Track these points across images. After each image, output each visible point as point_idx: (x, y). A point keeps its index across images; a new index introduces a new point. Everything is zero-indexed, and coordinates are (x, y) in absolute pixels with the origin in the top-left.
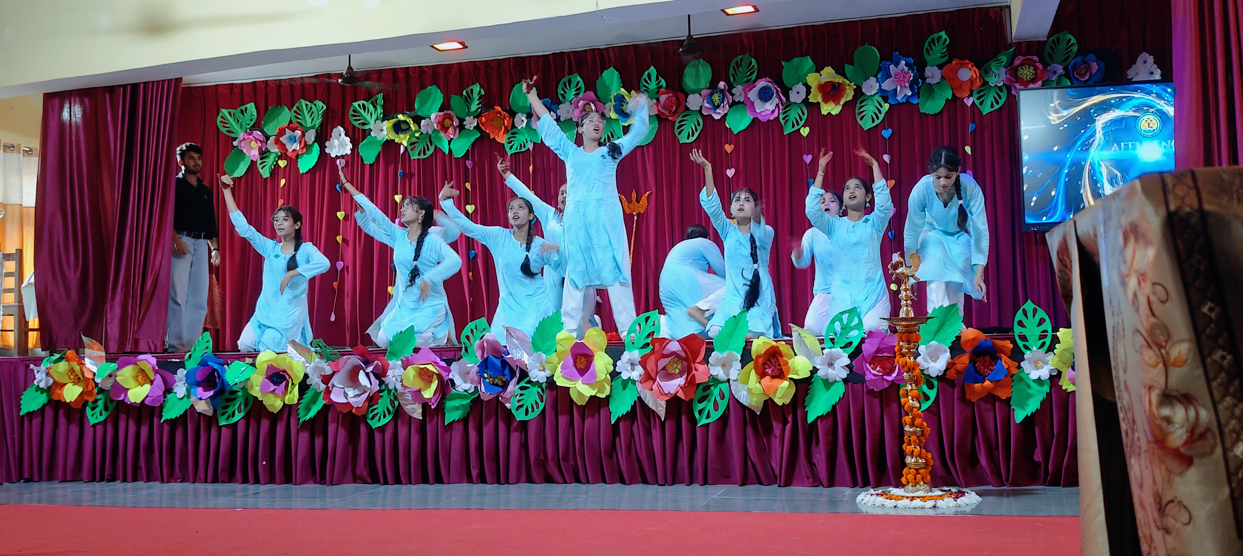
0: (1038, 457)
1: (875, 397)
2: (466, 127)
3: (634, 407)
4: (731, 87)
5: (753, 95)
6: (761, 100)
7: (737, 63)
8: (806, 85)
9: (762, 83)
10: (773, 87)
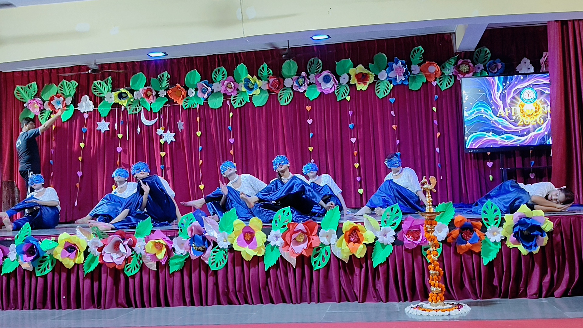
0: (496, 282)
1: (409, 253)
2: (160, 95)
3: (278, 261)
4: (308, 75)
5: (320, 79)
6: (325, 82)
7: (311, 62)
8: (348, 74)
9: (325, 73)
10: (332, 76)
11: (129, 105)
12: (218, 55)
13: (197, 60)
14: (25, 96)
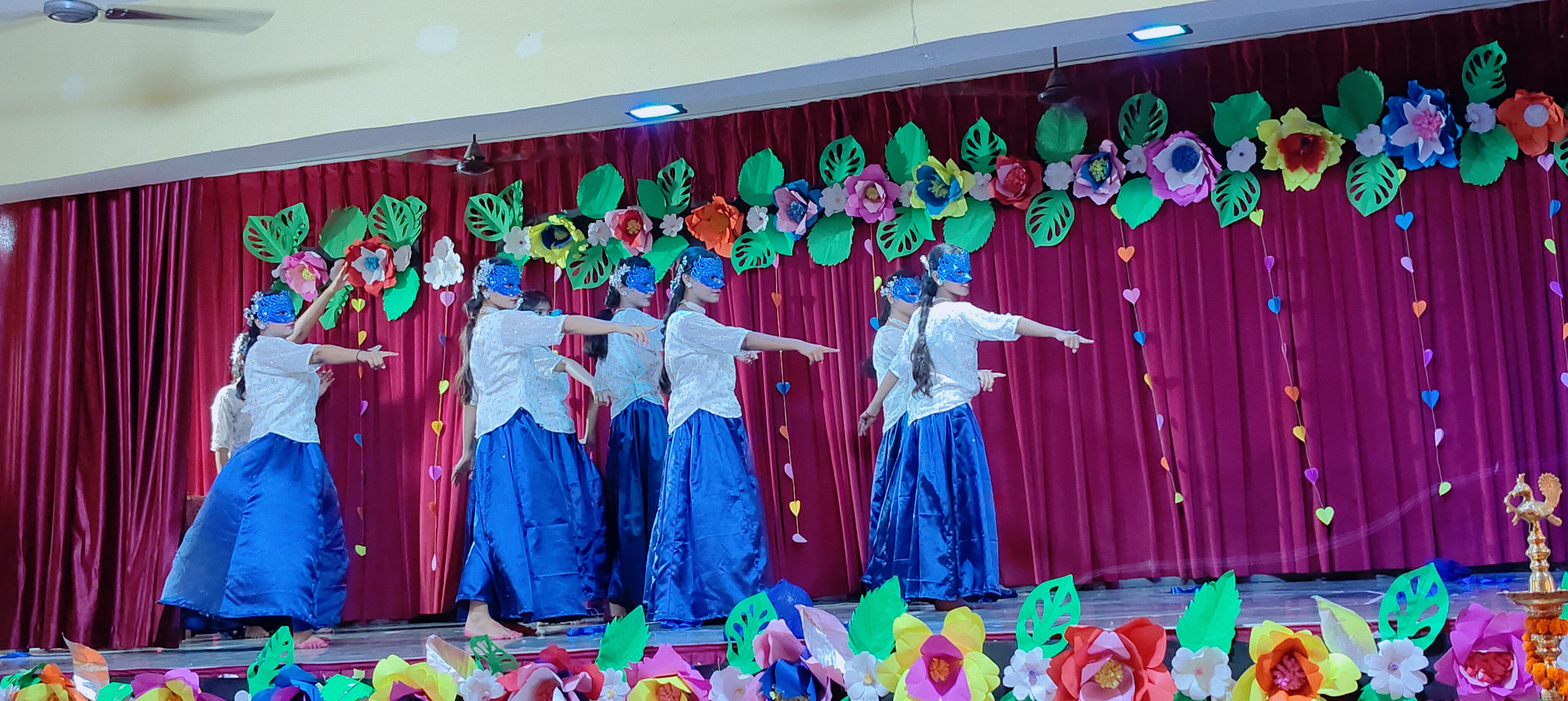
2: (664, 232)
4: (1122, 148)
5: (1162, 161)
6: (1177, 169)
7: (1131, 107)
8: (1255, 140)
9: (1177, 141)
10: (1198, 147)
11: (573, 265)
12: (837, 101)
13: (775, 120)
14: (275, 246)
